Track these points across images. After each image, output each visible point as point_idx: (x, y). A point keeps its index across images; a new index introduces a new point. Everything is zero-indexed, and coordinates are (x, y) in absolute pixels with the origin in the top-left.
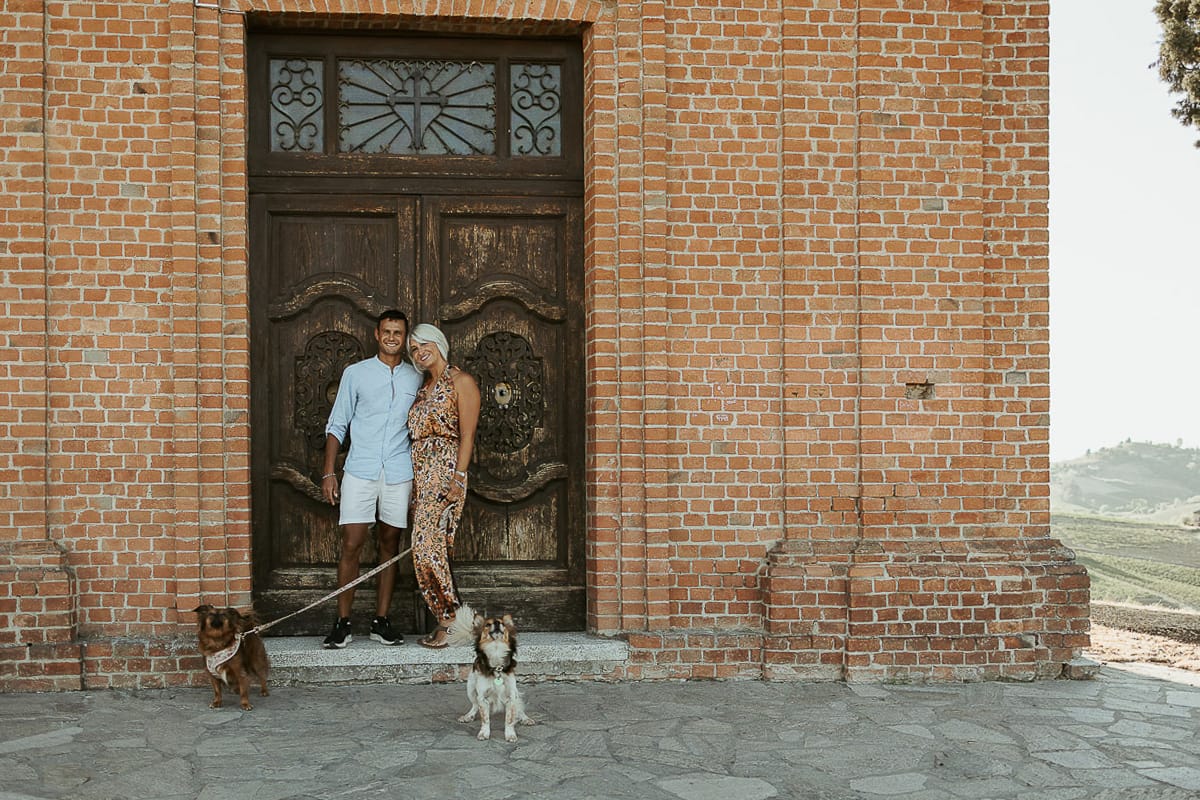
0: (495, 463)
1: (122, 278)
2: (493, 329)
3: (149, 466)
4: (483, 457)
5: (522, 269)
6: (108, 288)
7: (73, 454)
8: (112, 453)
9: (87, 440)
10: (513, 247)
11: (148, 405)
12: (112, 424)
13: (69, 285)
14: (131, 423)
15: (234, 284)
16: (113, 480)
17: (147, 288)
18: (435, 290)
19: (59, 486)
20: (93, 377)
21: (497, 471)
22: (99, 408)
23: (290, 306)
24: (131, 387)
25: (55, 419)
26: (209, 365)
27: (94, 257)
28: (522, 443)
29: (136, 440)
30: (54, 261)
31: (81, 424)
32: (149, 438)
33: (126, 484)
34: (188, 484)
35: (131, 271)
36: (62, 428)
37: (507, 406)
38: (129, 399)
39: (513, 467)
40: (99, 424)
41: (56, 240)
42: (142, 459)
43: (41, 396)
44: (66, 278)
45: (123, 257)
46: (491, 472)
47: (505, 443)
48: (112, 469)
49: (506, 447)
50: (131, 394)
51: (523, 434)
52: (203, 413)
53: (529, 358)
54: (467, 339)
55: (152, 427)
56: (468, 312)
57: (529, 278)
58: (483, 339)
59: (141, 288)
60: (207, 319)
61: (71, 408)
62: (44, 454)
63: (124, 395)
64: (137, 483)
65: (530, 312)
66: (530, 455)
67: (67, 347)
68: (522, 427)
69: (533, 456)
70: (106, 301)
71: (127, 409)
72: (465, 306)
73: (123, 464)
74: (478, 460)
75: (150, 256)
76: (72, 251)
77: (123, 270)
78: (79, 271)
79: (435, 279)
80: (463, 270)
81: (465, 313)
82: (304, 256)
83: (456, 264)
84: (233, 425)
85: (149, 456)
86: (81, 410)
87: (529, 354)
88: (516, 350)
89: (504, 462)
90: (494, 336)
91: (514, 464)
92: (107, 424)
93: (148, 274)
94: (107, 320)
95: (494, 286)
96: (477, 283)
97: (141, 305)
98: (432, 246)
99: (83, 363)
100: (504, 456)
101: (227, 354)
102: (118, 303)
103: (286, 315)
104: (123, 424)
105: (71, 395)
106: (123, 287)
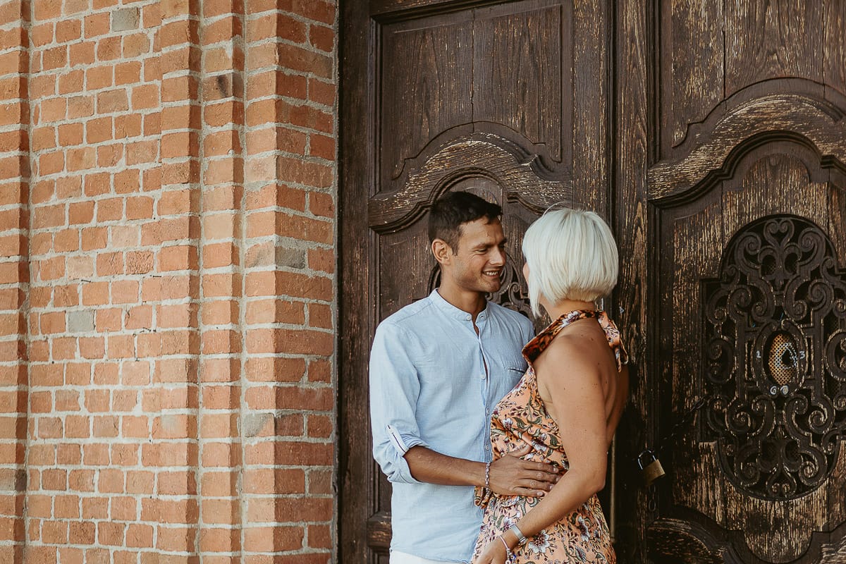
0: (759, 524)
1: (112, 177)
2: (758, 208)
3: (139, 518)
4: (733, 509)
5: (814, 63)
6: (98, 198)
7: (54, 493)
8: (96, 494)
9: (69, 468)
10: (796, 13)
11: (139, 405)
12: (98, 441)
13: (54, 200)
14: (121, 440)
15: (259, 168)
16: (97, 544)
17: (141, 193)
18: (639, 137)
19: (37, 548)
20: (78, 359)
21: (761, 542)
22: (84, 412)
23: (402, 199)
24: (120, 373)
25: (36, 433)
26: (214, 328)
27: (80, 146)
28: (817, 476)
29: (125, 469)
30: (38, 160)
31: (64, 440)
32: (139, 467)
33: (113, 549)
34: (174, 553)
35: (121, 166)
36: (42, 448)
37: (785, 390)
38: (119, 395)
39: (795, 535)
40: (81, 441)
41: (40, 125)
42: (129, 503)
43: (13, 392)
44: (50, 186)
45: (113, 141)
46: (752, 543)
47: (782, 478)
48: (96, 522)
49: (786, 487)
50: (119, 387)
51: (819, 454)
52: (206, 417)
53: (831, 271)
54: (705, 238)
55: (145, 445)
56: (702, 176)
57: (828, 82)
58: (736, 235)
59: (134, 194)
60: (213, 241)
61: (54, 414)
62: (13, 493)
63: (112, 388)
64: (124, 548)
65: (829, 162)
66: (829, 505)
67: (50, 308)
68: (817, 438)
69: (837, 507)
70: (94, 223)
71: (115, 414)
72: (695, 164)
73: (109, 512)
74: (725, 514)
75: (146, 134)
76: (57, 140)
77: (113, 163)
78: (64, 174)
79: (637, 112)
80: (695, 83)
81: (694, 179)
82: (427, 98)
83: (683, 72)
84: (256, 441)
85: (139, 499)
86: (63, 415)
87: (831, 261)
88: (806, 256)
89: (778, 521)
90: (757, 227)
91: (798, 526)
92: (91, 440)
93: (143, 167)
94: (93, 255)
95: (751, 111)
96: (721, 107)
97: (133, 224)
98: (633, 41)
99: (68, 334)
100: (777, 509)
101: (248, 304)
102: (106, 223)
103: (394, 217)
104: (111, 441)
105: (53, 390)
106: (112, 194)
